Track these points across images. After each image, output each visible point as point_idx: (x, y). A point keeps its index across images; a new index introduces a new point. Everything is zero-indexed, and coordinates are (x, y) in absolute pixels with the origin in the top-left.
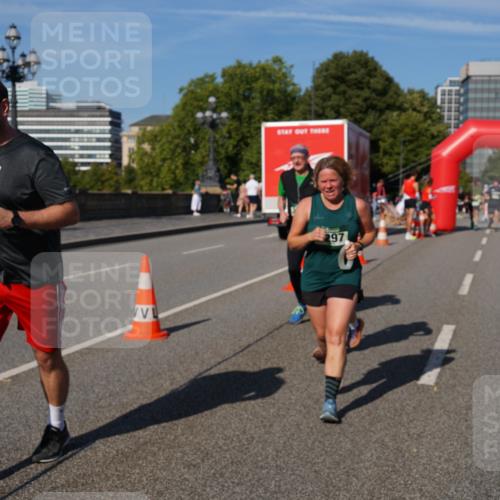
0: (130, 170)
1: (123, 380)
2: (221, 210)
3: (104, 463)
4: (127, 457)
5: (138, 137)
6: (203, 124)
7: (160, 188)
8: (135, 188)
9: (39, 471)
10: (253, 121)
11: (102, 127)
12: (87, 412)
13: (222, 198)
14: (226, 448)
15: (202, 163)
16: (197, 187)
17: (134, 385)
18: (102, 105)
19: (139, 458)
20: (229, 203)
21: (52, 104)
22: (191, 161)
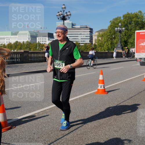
0: (95, 45)
1: (95, 105)
2: (122, 57)
3: (91, 129)
4: (97, 128)
5: (98, 36)
6: (117, 31)
7: (104, 50)
8: (97, 50)
9: (73, 130)
10: (132, 30)
11: (87, 33)
12: (85, 114)
13: (122, 53)
14: (126, 127)
15: (116, 43)
16: (115, 50)
17: (98, 107)
18: (88, 26)
19: (101, 128)
20: (125, 55)
21: (73, 26)
22: (113, 42)
